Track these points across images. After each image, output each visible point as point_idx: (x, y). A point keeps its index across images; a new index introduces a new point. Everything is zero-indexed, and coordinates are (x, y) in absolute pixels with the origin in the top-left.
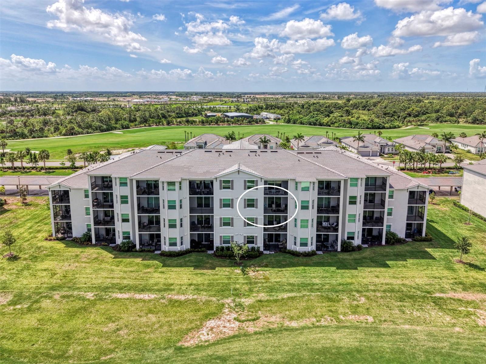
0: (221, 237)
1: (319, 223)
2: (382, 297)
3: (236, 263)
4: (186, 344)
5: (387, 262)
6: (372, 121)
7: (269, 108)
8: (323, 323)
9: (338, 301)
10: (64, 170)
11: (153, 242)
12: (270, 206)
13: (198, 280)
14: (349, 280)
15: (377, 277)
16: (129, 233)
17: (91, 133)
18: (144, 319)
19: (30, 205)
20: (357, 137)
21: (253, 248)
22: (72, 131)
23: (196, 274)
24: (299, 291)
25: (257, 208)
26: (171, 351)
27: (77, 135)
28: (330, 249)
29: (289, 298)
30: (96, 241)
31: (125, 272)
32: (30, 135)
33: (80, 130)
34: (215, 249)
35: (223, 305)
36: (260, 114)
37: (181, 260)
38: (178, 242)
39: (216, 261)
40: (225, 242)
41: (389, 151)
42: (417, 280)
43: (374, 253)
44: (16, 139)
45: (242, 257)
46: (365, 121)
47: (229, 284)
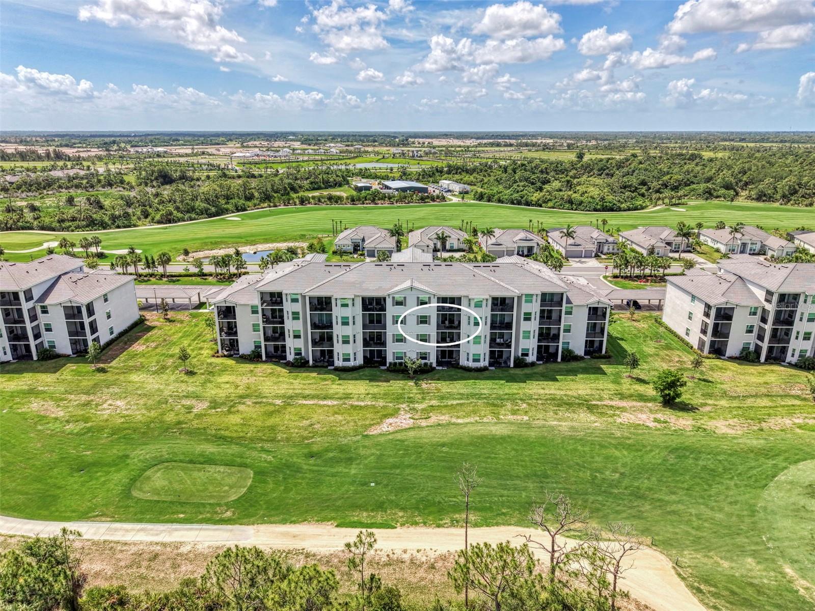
0: (394, 353)
1: (493, 340)
2: (542, 404)
3: (409, 377)
4: (371, 433)
5: (557, 377)
6: (603, 199)
7: (453, 171)
8: (485, 420)
9: (501, 407)
10: (190, 278)
11: (325, 358)
12: (443, 322)
13: (375, 390)
14: (515, 391)
15: (543, 389)
16: (300, 349)
17: (195, 219)
18: (332, 418)
19: (174, 321)
20: (565, 231)
21: (426, 364)
22: (169, 217)
23: (372, 386)
24: (468, 398)
25: (429, 324)
26: (359, 437)
27: (176, 222)
28: (503, 365)
29: (457, 404)
30: (266, 357)
31: (304, 384)
32: (113, 224)
33: (180, 215)
34: (388, 365)
35: (399, 409)
36: (438, 183)
37: (355, 374)
38: (352, 358)
39: (390, 375)
40: (398, 358)
41: (608, 249)
42: (580, 392)
43: (547, 369)
44: (95, 230)
45: (415, 372)
46: (594, 198)
47: (404, 393)
